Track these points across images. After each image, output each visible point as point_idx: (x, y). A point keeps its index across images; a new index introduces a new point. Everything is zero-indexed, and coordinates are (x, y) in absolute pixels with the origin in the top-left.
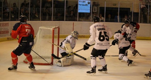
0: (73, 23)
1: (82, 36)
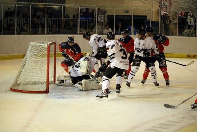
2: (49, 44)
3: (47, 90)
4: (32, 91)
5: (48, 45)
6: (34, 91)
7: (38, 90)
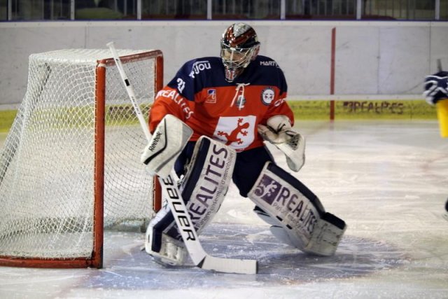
0: (334, 31)
1: (387, 104)
2: (104, 61)
3: (93, 253)
4: (28, 259)
5: (100, 65)
6: (38, 259)
7: (55, 256)
